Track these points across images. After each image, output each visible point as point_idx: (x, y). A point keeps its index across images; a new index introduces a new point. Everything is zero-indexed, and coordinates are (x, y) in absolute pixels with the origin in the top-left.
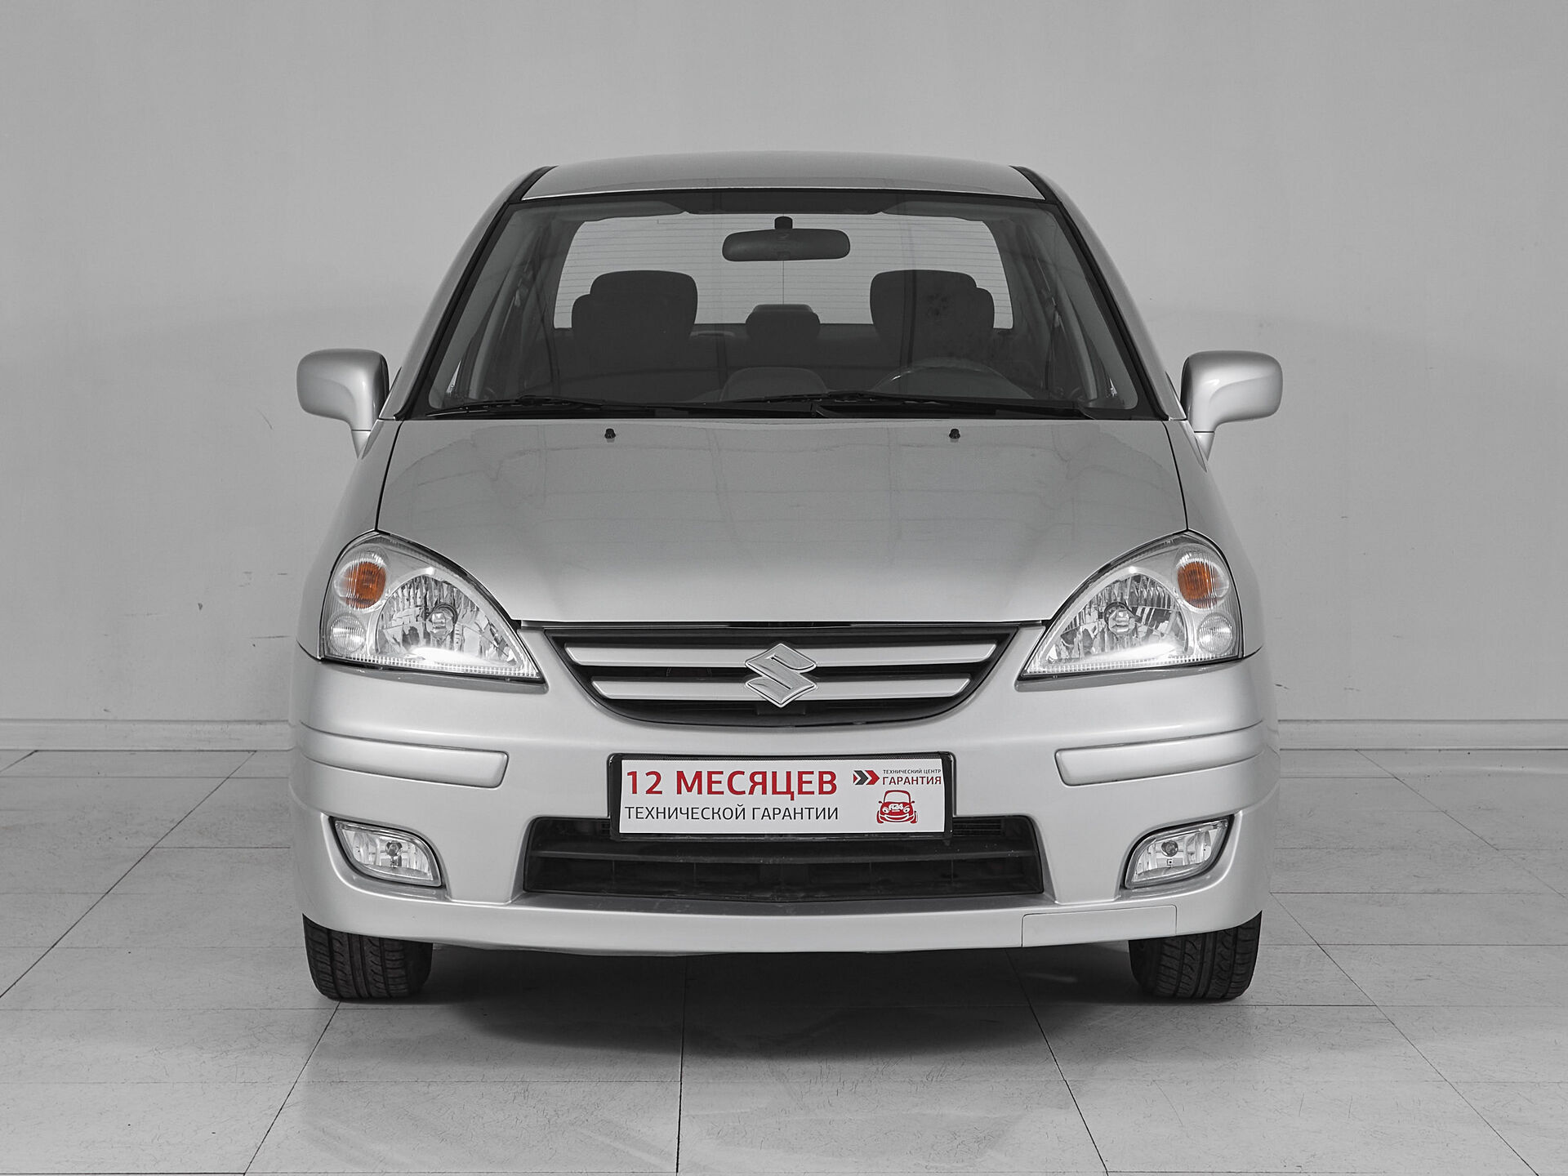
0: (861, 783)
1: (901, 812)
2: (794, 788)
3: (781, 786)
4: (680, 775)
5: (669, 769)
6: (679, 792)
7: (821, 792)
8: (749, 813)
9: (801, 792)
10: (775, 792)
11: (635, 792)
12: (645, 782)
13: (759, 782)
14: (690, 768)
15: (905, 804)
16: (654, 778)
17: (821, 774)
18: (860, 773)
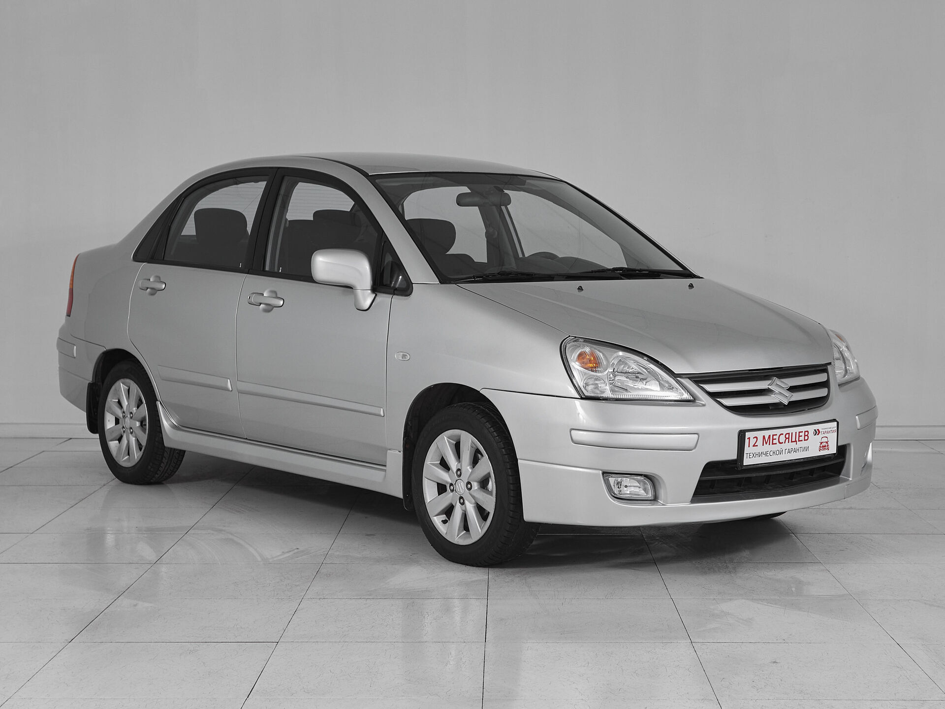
0: (815, 435)
1: (825, 446)
2: (797, 440)
3: (794, 440)
4: (764, 437)
5: (760, 434)
6: (763, 445)
7: (805, 440)
8: (784, 451)
9: (799, 441)
10: (792, 442)
11: (749, 447)
12: (753, 441)
13: (788, 438)
14: (767, 433)
15: (826, 442)
16: (756, 439)
17: (805, 432)
18: (815, 430)
